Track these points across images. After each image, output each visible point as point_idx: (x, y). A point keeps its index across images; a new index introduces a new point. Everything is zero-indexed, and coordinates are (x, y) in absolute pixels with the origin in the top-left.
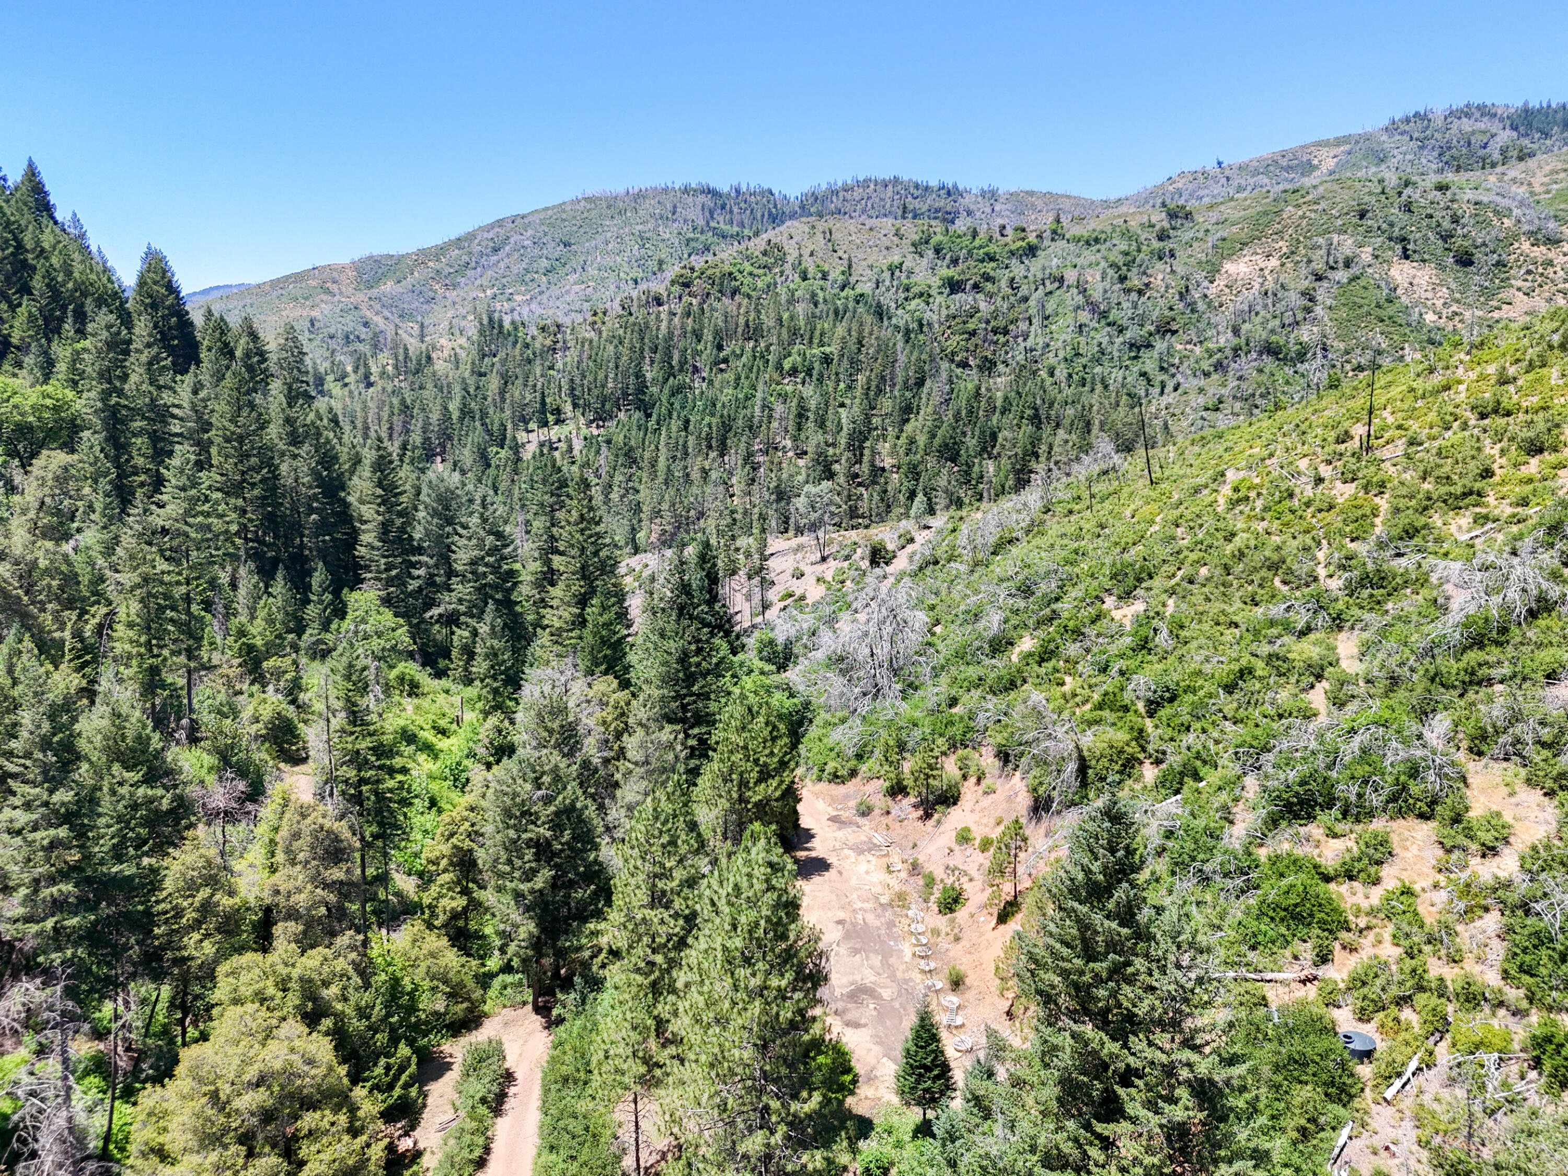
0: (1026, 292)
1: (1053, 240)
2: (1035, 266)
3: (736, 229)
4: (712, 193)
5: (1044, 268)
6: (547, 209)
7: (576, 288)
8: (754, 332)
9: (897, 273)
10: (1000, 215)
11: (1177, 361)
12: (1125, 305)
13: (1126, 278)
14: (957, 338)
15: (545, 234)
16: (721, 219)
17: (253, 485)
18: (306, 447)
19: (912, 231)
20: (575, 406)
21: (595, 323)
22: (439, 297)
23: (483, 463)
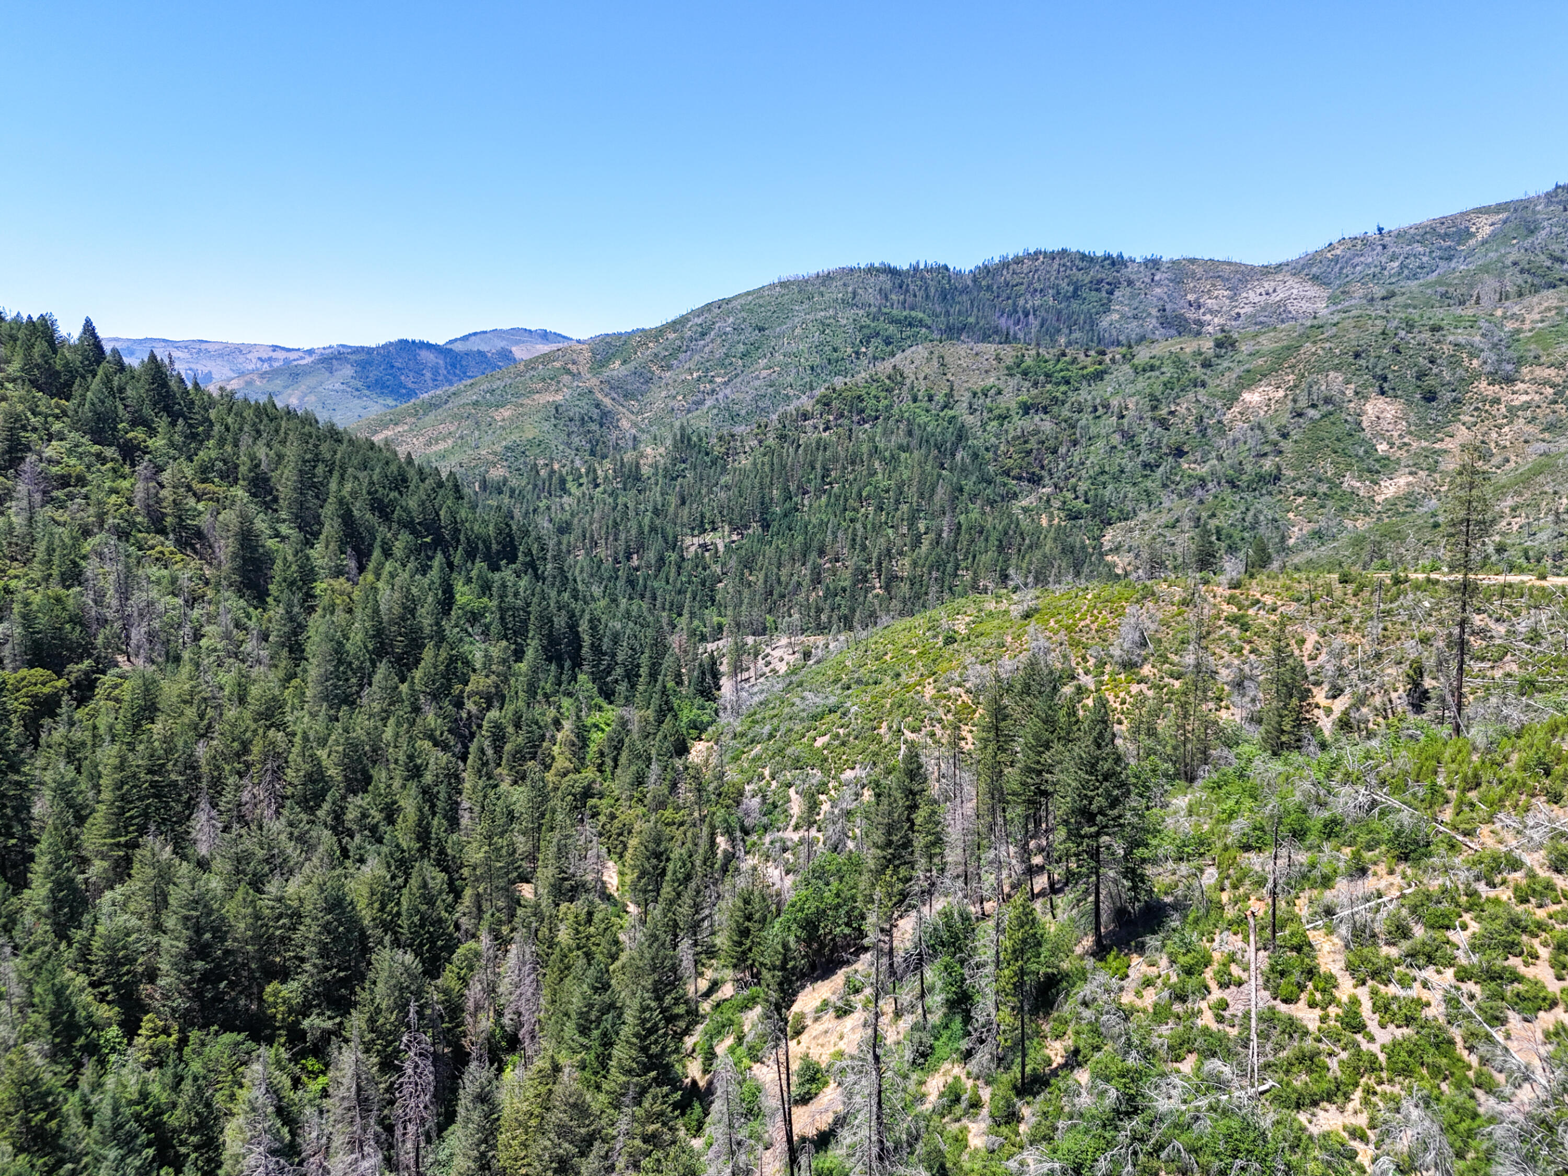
4: (892, 272)
6: (747, 294)
7: (765, 373)
10: (1159, 284)
11: (1178, 479)
14: (1017, 456)
15: (744, 320)
16: (895, 301)
20: (723, 519)
22: (655, 378)
23: (661, 560)
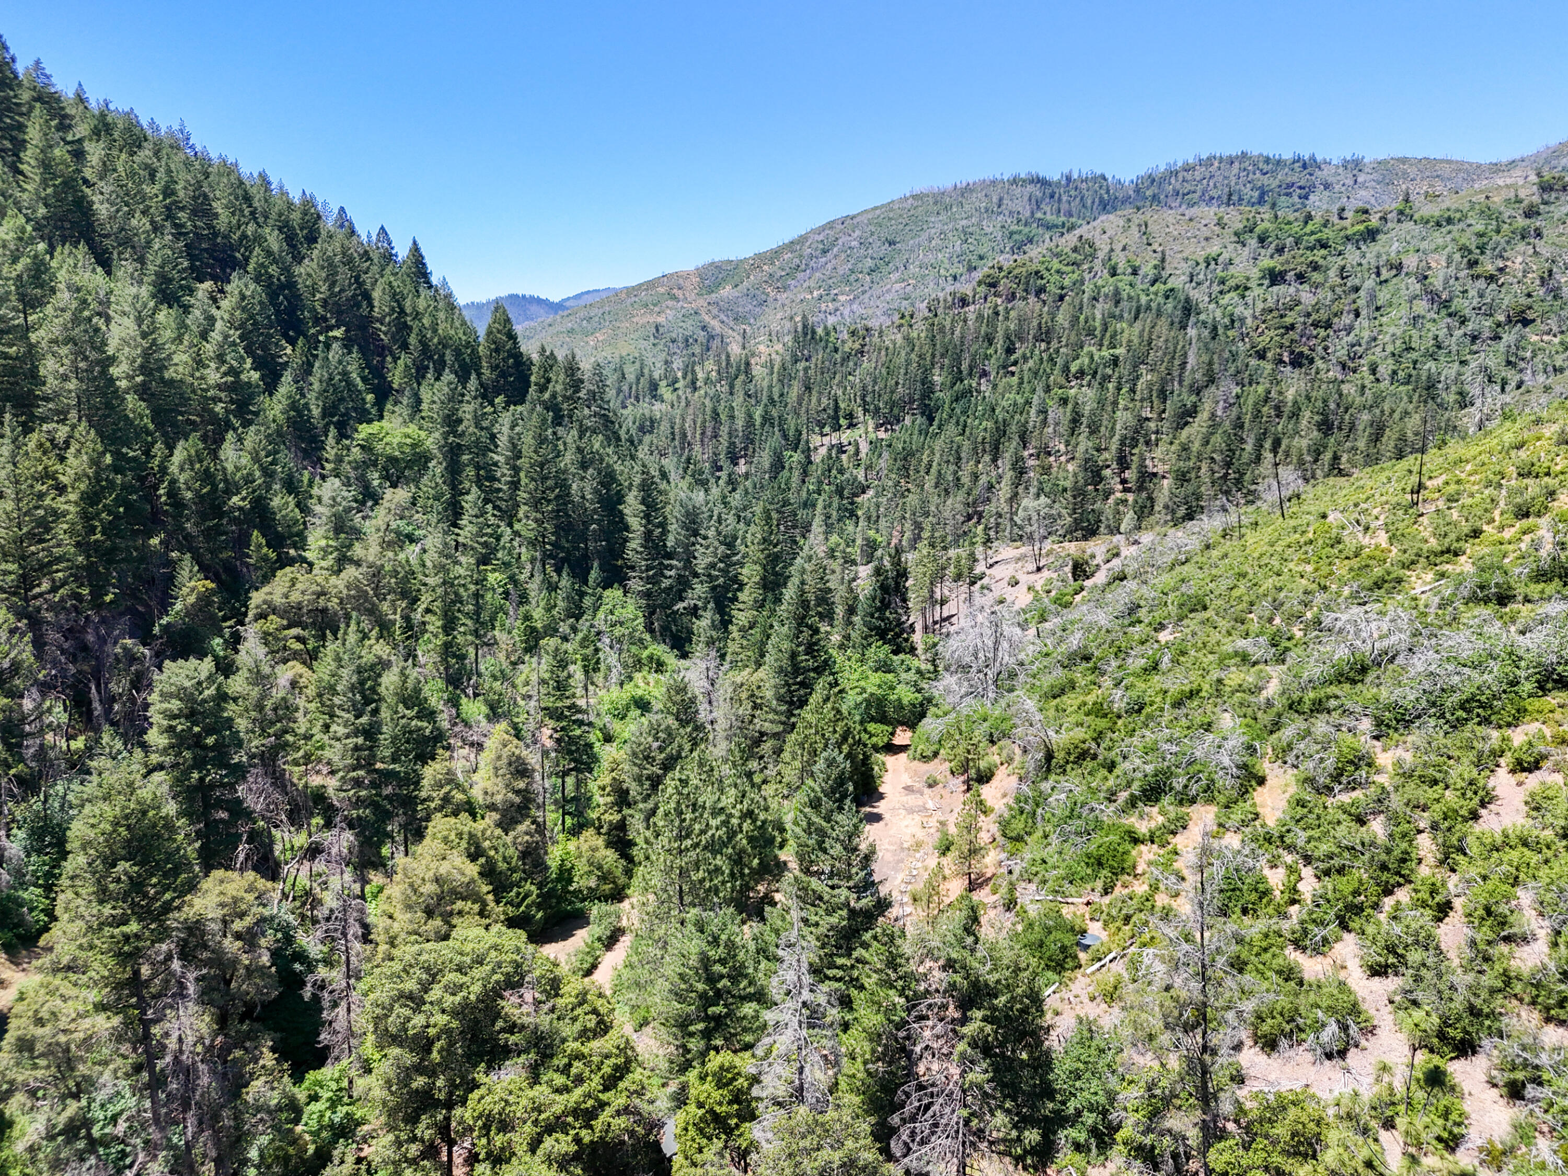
0: (1357, 282)
1: (1399, 221)
2: (1372, 251)
3: (1063, 219)
4: (1042, 182)
5: (1378, 256)
6: (876, 208)
7: (897, 286)
8: (1045, 335)
9: (1213, 266)
10: (1364, 186)
11: (1528, 354)
12: (1472, 293)
13: (1476, 262)
14: (1272, 333)
15: (872, 234)
16: (1048, 209)
17: (549, 501)
18: (590, 471)
19: (1235, 218)
20: (866, 411)
21: (901, 325)
22: (770, 300)
23: (778, 465)
